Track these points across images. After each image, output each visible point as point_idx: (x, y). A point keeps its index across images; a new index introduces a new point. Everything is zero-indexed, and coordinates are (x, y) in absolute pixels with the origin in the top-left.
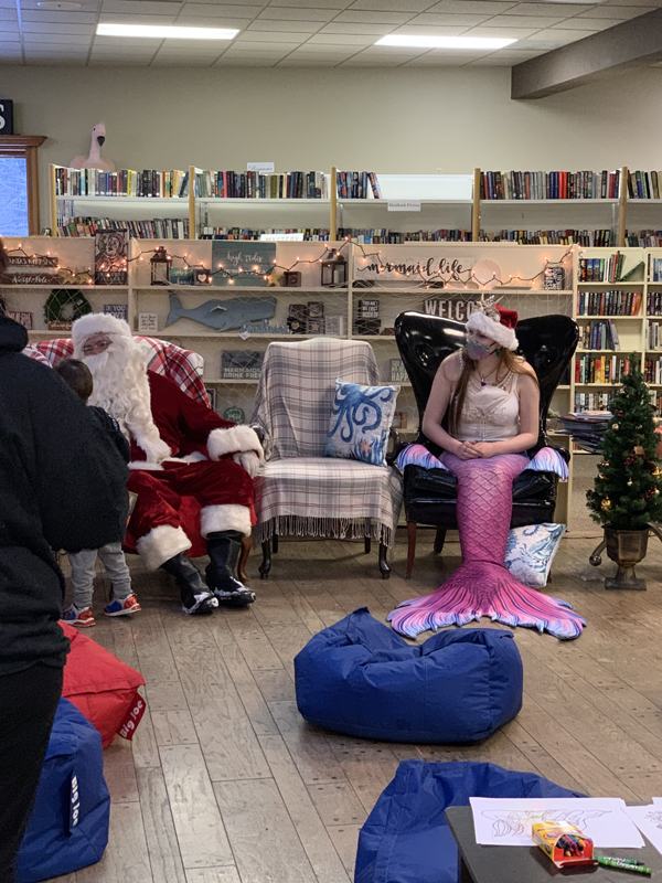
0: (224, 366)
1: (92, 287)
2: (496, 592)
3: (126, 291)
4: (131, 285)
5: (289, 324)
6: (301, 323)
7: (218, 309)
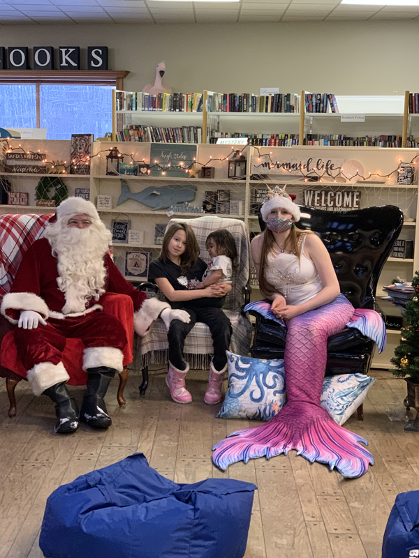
2: (307, 428)
3: (88, 179)
4: (93, 175)
5: (204, 206)
6: (212, 205)
7: (154, 194)
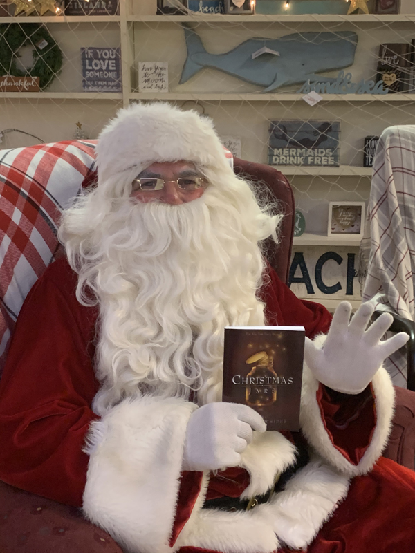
0: (273, 146)
1: (61, 19)
3: (116, 25)
4: (125, 14)
5: (379, 77)
6: (401, 75)
7: (266, 54)
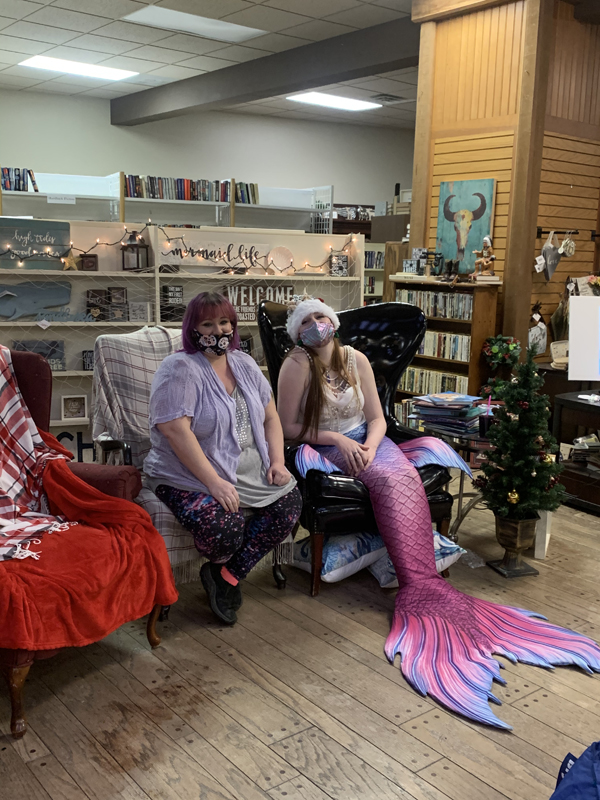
5: (89, 311)
6: (102, 310)
7: (8, 295)
